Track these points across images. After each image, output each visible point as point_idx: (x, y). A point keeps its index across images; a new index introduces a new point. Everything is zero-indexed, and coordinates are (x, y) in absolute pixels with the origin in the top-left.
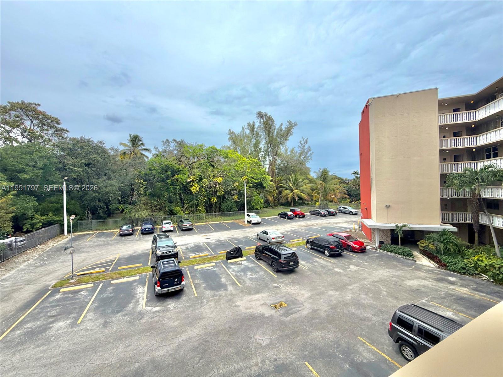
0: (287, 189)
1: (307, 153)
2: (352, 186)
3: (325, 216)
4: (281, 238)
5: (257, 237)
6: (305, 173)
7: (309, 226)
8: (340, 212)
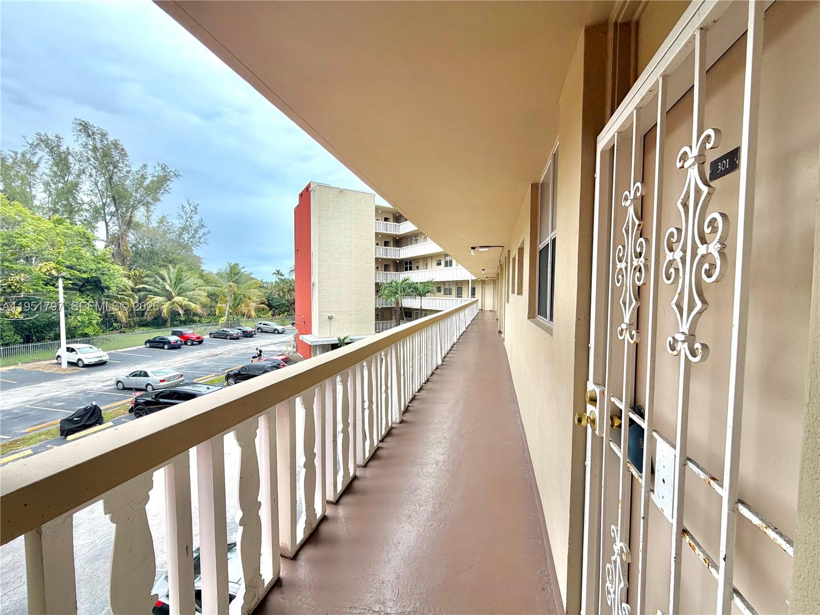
0: (157, 294)
1: (196, 231)
2: (274, 291)
3: (238, 338)
4: (178, 378)
5: (116, 387)
6: (194, 266)
7: (217, 355)
8: (260, 330)
